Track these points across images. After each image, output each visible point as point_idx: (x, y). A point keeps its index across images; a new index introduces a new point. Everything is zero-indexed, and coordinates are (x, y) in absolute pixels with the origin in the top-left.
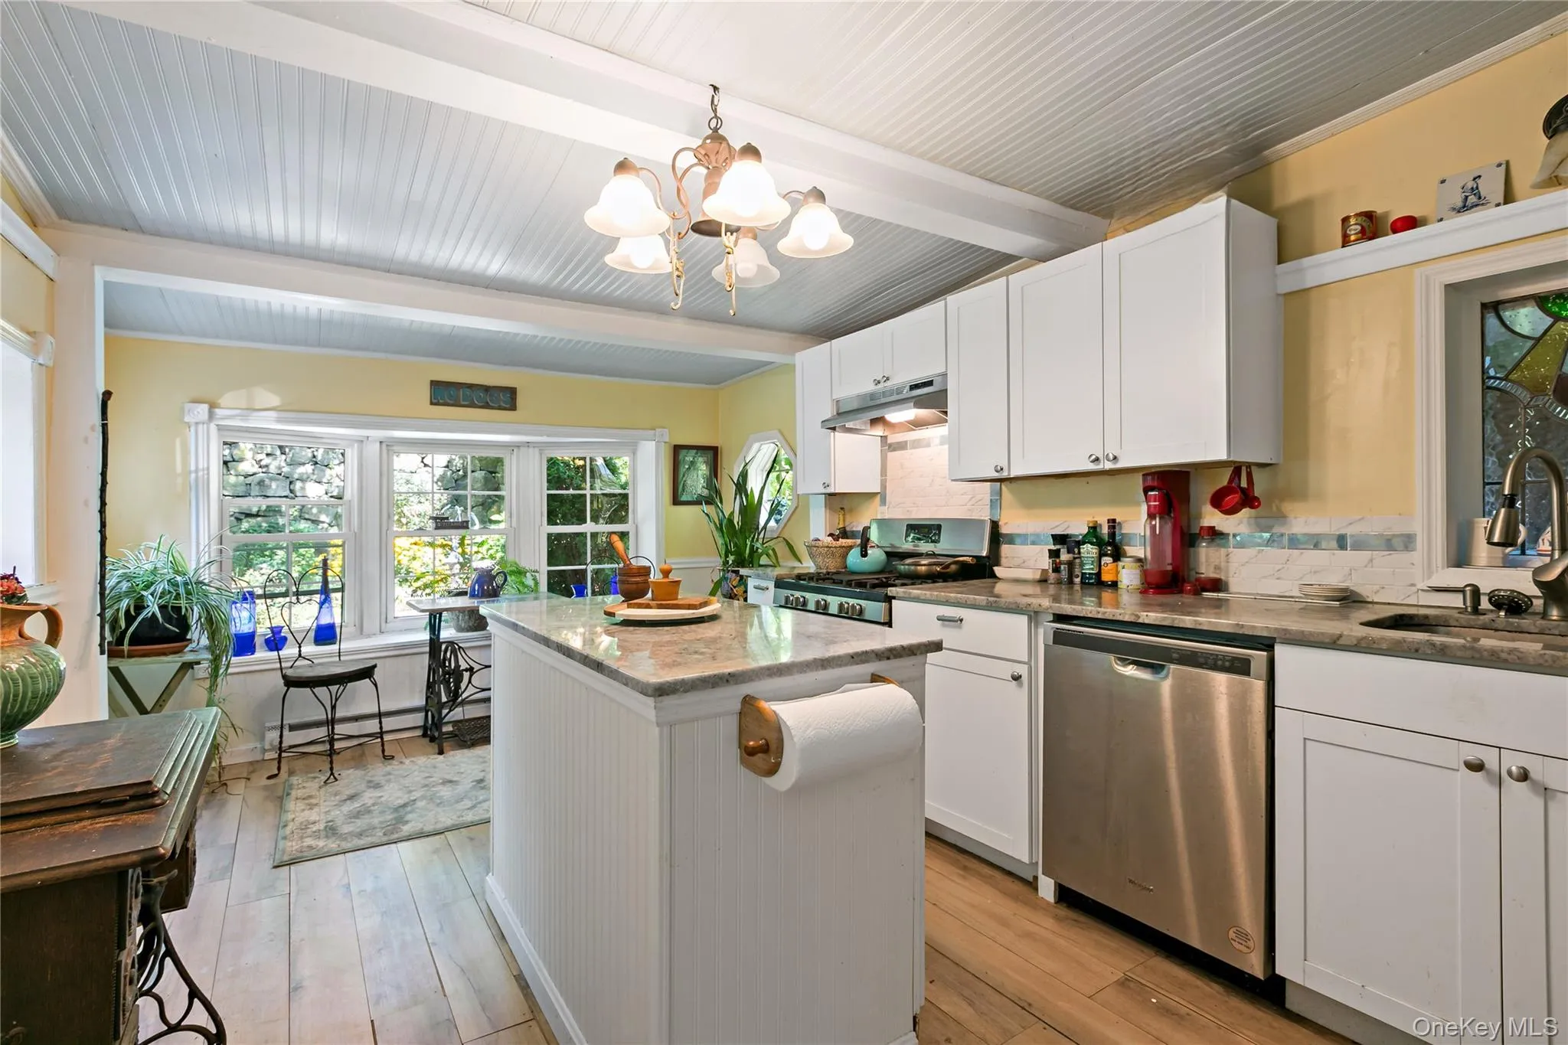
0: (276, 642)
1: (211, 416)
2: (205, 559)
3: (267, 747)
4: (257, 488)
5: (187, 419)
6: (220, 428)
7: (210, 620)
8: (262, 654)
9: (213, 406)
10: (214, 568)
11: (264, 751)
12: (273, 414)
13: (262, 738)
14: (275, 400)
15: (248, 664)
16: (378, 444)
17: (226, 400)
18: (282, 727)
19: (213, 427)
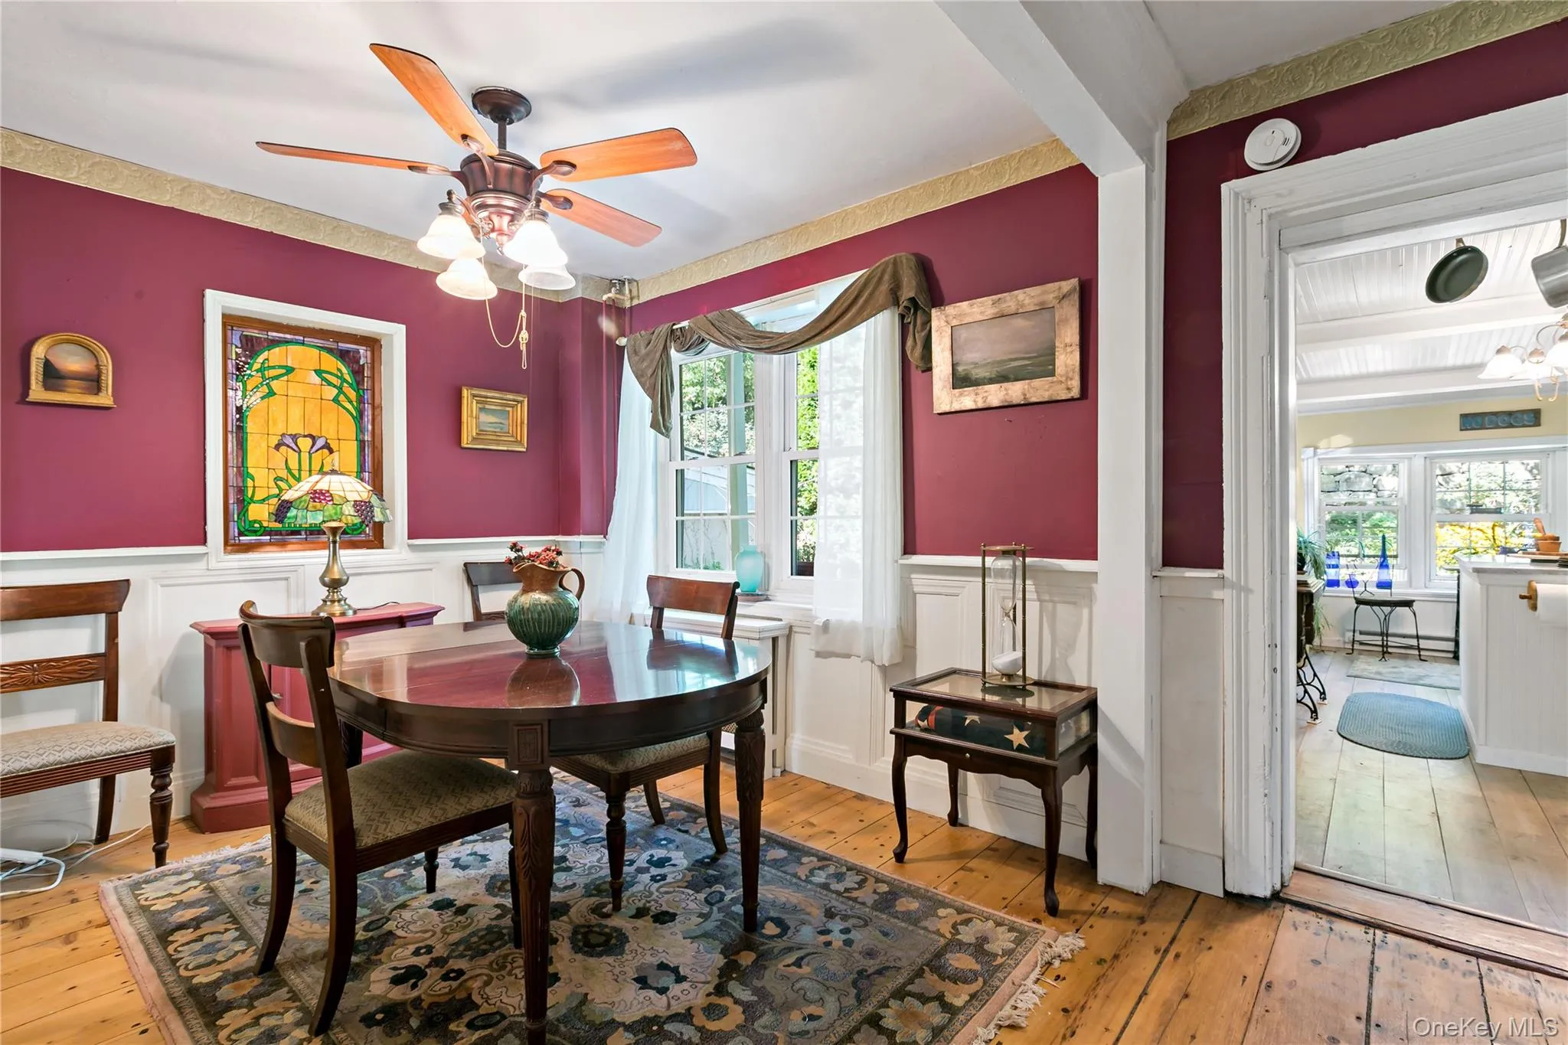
0: (1352, 584)
1: (1315, 454)
2: (1312, 531)
3: (1347, 640)
4: (1345, 484)
5: (1302, 457)
6: (1319, 459)
7: (1316, 561)
8: (1343, 588)
9: (1316, 448)
10: (1317, 535)
11: (1345, 643)
12: (1348, 449)
13: (1343, 635)
14: (1349, 441)
15: (1334, 592)
16: (1423, 460)
17: (1323, 444)
18: (1354, 631)
19: (1316, 459)
